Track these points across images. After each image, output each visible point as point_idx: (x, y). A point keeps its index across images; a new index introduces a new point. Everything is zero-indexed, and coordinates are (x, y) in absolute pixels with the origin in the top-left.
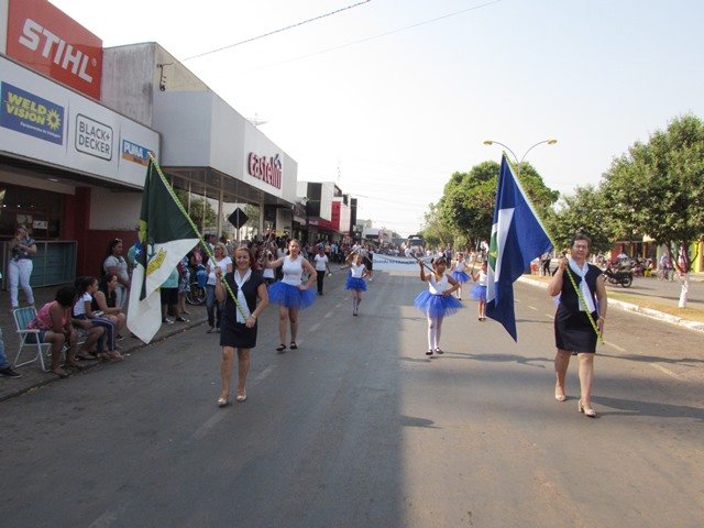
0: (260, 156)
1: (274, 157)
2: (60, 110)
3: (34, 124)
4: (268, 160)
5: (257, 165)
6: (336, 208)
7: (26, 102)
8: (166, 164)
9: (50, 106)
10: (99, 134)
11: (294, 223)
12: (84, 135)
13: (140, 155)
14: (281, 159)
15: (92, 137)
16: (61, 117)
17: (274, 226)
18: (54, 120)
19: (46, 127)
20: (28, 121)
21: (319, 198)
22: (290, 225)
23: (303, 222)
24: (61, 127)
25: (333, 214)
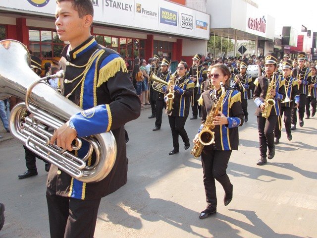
0: (254, 19)
1: (262, 18)
2: (176, 13)
3: (169, 20)
4: (259, 20)
5: (253, 23)
6: (301, 39)
7: (167, 12)
8: (212, 27)
9: (173, 12)
10: (188, 19)
11: (274, 49)
12: (184, 21)
13: (203, 25)
14: (266, 18)
15: (186, 21)
16: (176, 16)
17: (263, 51)
18: (174, 17)
19: (172, 20)
20: (167, 20)
21: (289, 35)
22: (273, 50)
23: (280, 48)
24: (176, 19)
25: (298, 43)
